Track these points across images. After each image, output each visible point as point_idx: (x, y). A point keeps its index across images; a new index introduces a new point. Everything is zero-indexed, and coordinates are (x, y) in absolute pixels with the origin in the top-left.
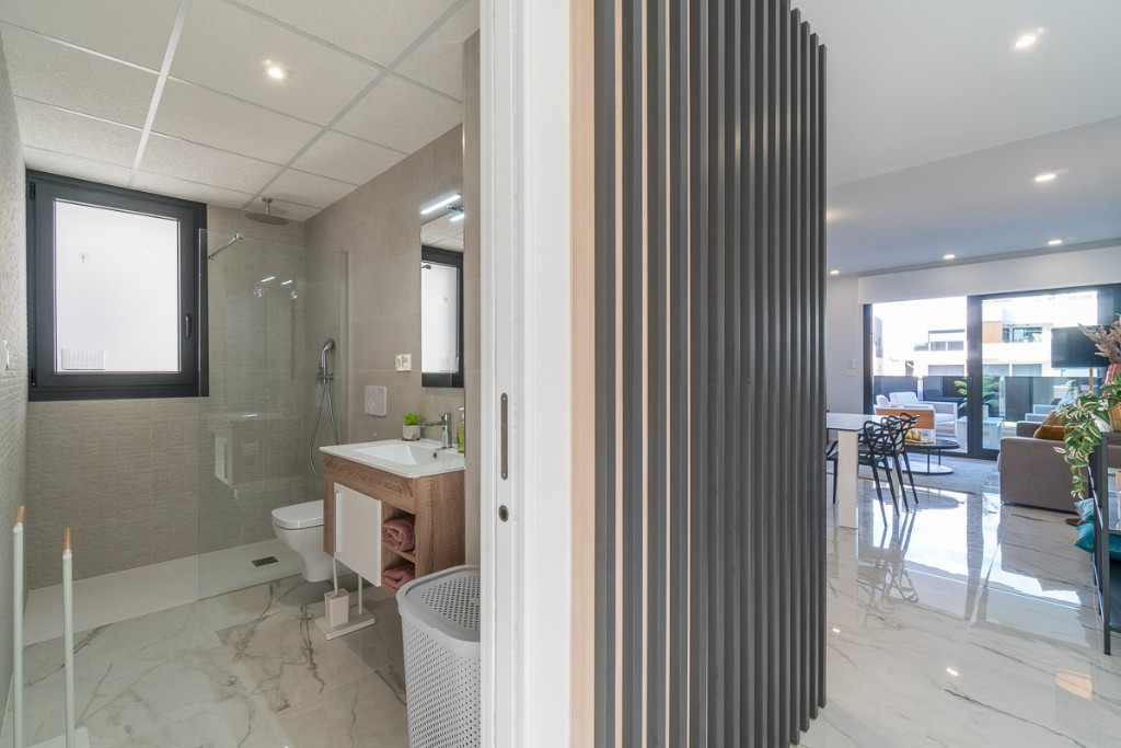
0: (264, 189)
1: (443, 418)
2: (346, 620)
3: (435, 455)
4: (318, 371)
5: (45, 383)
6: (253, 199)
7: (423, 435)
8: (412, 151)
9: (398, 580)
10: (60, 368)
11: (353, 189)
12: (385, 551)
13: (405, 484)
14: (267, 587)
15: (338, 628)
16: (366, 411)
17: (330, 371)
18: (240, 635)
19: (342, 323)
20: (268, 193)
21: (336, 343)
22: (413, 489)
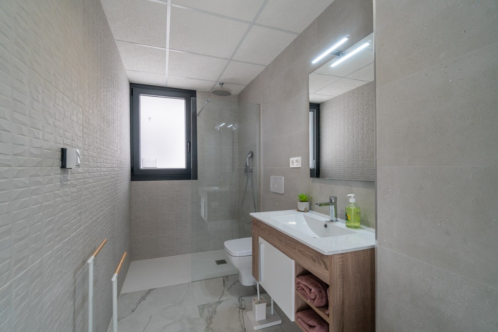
0: (219, 78)
1: (331, 200)
2: (264, 318)
3: (326, 226)
4: (244, 168)
5: (137, 174)
6: (215, 85)
7: (311, 208)
8: (300, 32)
9: (311, 326)
10: (142, 167)
11: (263, 68)
12: (297, 298)
13: (319, 257)
14: (222, 279)
15: (261, 322)
16: (272, 190)
17: (251, 168)
18: (209, 312)
19: (257, 142)
20: (221, 81)
21: (254, 154)
22: (328, 263)
